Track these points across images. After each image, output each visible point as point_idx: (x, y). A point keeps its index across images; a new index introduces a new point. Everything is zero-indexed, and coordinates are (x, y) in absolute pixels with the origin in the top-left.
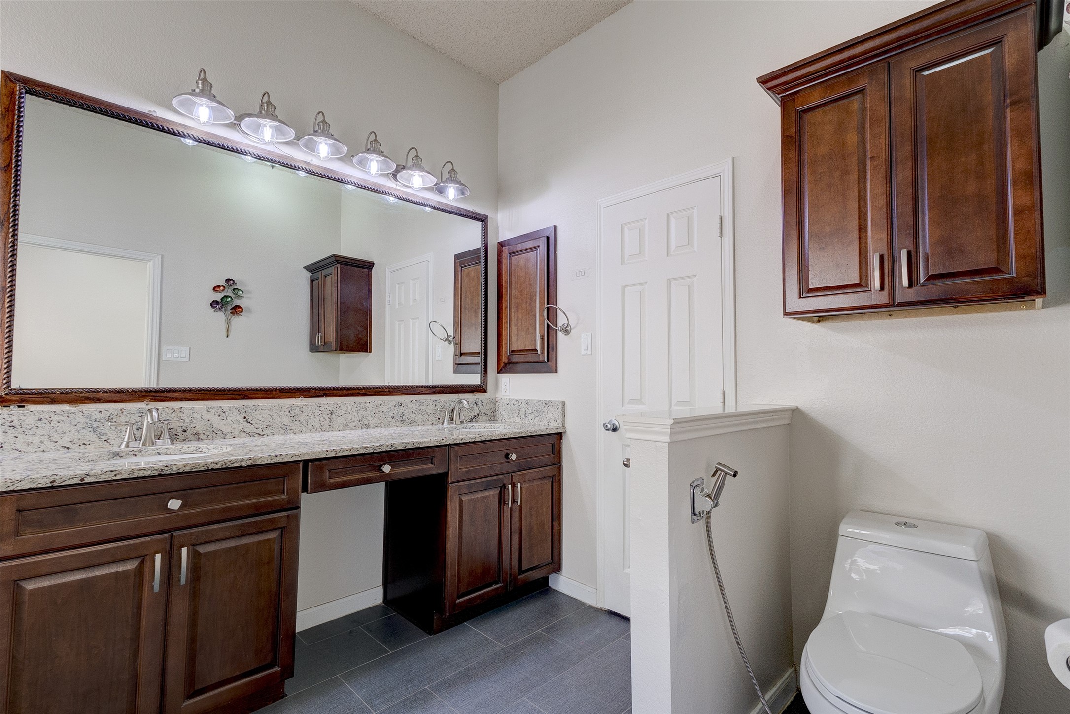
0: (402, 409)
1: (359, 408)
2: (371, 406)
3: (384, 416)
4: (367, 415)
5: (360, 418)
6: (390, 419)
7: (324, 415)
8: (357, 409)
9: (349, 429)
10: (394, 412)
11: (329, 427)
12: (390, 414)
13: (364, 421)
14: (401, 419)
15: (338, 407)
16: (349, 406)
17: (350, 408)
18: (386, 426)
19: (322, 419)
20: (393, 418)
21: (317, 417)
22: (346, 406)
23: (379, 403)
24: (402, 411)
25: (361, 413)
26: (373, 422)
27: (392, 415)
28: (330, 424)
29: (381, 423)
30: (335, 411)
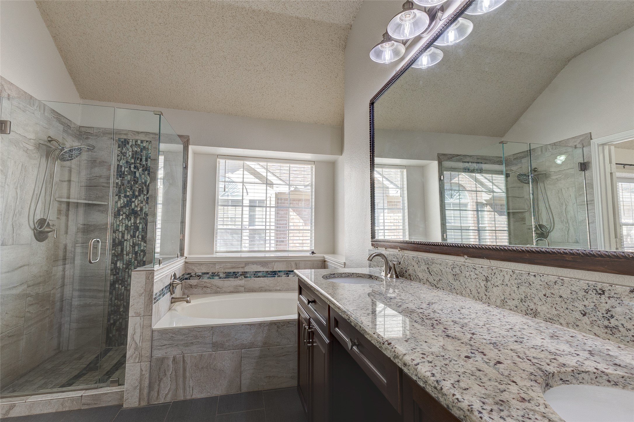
0: (605, 303)
1: (519, 281)
2: (537, 281)
3: (565, 306)
4: (533, 296)
5: (523, 298)
6: (578, 315)
7: (480, 281)
8: (516, 281)
9: (508, 308)
10: (586, 303)
11: (485, 296)
12: (576, 304)
13: (529, 304)
14: (606, 323)
15: (493, 274)
16: (506, 275)
17: (507, 277)
18: (570, 326)
19: (478, 284)
20: (584, 315)
21: (474, 281)
22: (502, 274)
23: (553, 279)
24: (607, 306)
25: (523, 289)
26: (543, 309)
27: (582, 308)
28: (486, 293)
29: (559, 316)
30: (490, 278)
